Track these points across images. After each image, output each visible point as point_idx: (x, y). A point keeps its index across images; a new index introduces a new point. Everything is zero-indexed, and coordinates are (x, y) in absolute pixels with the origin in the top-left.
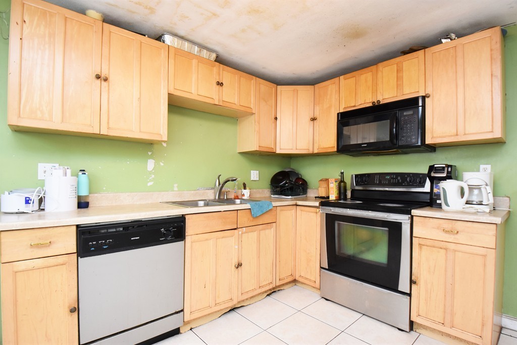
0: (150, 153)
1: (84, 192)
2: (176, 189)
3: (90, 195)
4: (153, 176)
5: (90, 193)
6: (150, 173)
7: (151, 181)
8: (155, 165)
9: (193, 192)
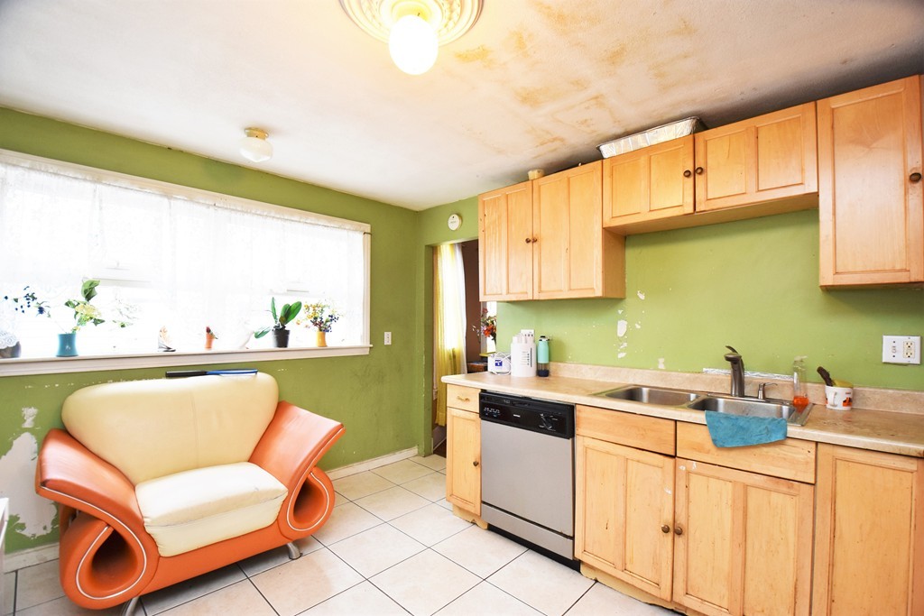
0: (620, 312)
1: (543, 360)
2: (661, 366)
3: (551, 363)
4: (625, 344)
5: (550, 360)
6: (621, 339)
7: (622, 351)
8: (628, 328)
9: (688, 375)
